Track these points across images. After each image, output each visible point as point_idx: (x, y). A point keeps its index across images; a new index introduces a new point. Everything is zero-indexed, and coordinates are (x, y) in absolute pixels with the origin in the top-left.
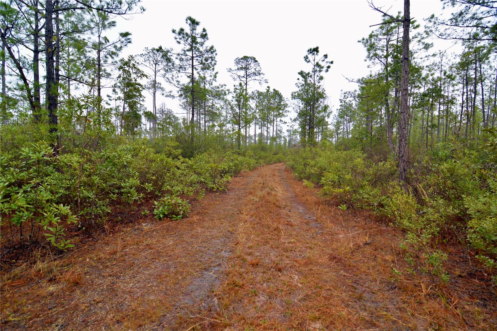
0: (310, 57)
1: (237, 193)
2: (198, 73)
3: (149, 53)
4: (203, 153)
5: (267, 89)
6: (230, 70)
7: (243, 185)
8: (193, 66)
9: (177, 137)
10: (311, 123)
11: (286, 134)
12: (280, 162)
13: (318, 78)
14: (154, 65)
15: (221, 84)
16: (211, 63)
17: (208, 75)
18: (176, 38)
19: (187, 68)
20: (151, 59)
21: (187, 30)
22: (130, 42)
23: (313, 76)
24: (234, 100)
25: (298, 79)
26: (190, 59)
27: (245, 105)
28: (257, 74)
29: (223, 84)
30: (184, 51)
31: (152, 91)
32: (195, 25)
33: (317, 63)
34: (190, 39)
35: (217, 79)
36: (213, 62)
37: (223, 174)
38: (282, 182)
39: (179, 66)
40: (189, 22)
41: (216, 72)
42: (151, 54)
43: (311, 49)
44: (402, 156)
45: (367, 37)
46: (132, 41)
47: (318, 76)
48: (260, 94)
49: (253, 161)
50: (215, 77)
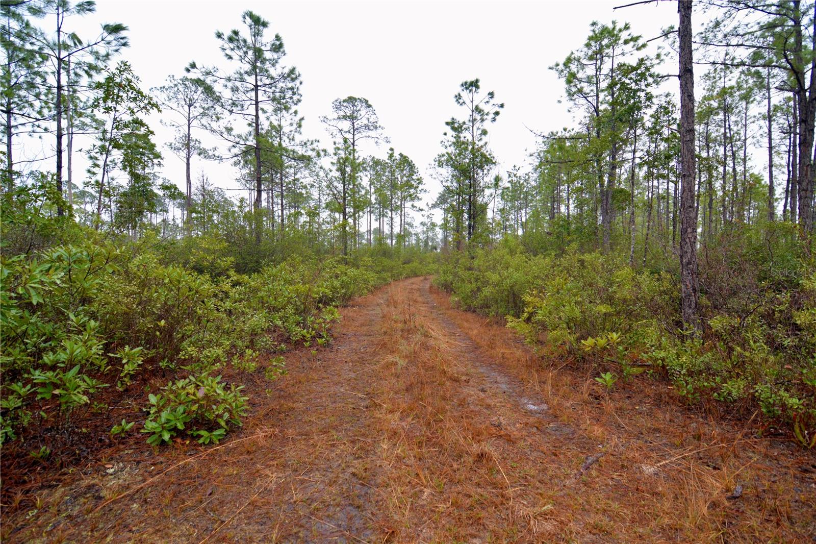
0: (466, 95)
1: (354, 345)
2: (268, 119)
3: (176, 85)
4: (279, 263)
5: (390, 152)
6: (325, 119)
7: (362, 325)
8: (257, 103)
9: (229, 235)
10: (472, 207)
11: (420, 229)
12: (416, 275)
13: (480, 132)
14: (186, 108)
15: (310, 140)
16: (291, 98)
17: (286, 121)
18: (224, 49)
19: (245, 107)
20: (180, 96)
21: (246, 33)
22: (125, 45)
23: (471, 128)
24: (334, 168)
25: (445, 134)
26: (252, 90)
27: (353, 178)
28: (372, 128)
29: (314, 139)
30: (241, 74)
31: (183, 154)
32: (261, 28)
33: (477, 107)
34: (250, 53)
35: (302, 130)
36: (296, 97)
37: (321, 305)
38: (434, 316)
39: (230, 101)
40: (248, 20)
41: (301, 117)
42: (181, 88)
43: (466, 83)
44: (689, 263)
45: (562, 61)
46: (130, 42)
47: (478, 129)
48: (376, 163)
49: (372, 277)
50: (300, 126)
